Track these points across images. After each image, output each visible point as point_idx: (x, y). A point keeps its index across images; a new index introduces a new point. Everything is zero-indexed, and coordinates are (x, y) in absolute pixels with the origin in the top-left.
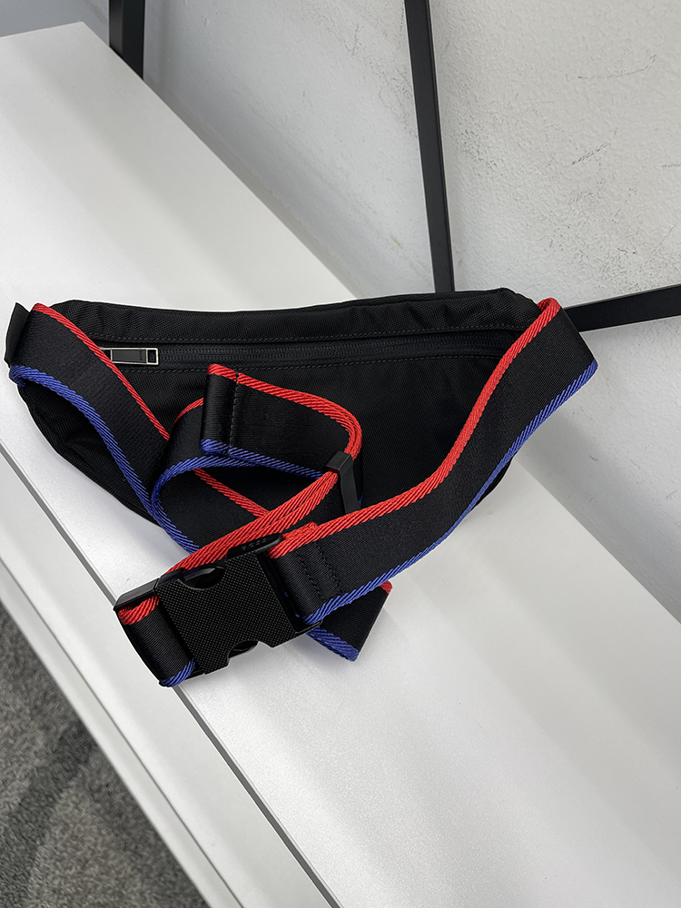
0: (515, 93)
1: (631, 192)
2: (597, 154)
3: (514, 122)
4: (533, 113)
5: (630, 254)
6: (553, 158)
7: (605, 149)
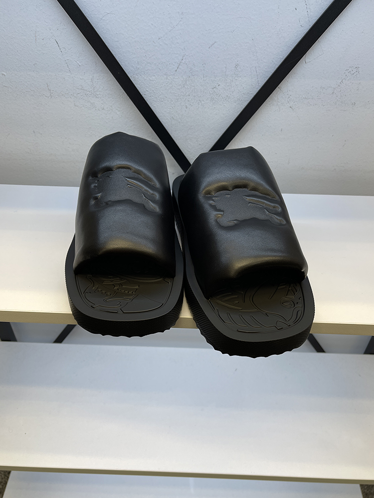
0: (137, 62)
1: (204, 65)
2: (183, 61)
3: (143, 73)
4: (149, 64)
5: (217, 87)
6: (167, 75)
7: (184, 57)
